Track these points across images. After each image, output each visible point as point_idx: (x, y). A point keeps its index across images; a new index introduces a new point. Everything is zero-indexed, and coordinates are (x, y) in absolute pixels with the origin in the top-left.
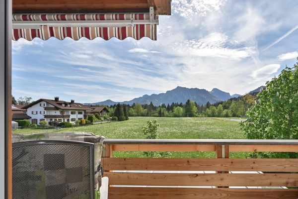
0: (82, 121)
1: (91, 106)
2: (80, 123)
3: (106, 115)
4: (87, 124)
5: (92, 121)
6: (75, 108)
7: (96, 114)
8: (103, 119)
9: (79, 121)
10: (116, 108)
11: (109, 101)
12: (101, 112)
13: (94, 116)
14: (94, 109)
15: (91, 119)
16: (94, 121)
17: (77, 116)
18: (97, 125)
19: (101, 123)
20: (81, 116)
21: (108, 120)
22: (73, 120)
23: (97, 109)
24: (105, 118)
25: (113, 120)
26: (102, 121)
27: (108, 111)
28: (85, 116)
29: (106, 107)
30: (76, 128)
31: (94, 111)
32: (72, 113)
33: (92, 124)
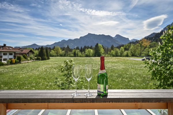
0: (12, 61)
1: (20, 49)
2: (10, 62)
3: (32, 56)
4: (16, 63)
5: (20, 61)
6: (7, 51)
7: (24, 55)
8: (29, 59)
9: (10, 61)
10: (40, 50)
11: (34, 45)
12: (28, 53)
13: (22, 57)
14: (22, 51)
15: (19, 59)
16: (22, 60)
17: (8, 57)
18: (24, 63)
19: (28, 62)
20: (12, 57)
21: (33, 60)
22: (5, 60)
23: (25, 51)
24: (31, 58)
25: (38, 59)
26: (28, 60)
27: (33, 53)
28: (15, 57)
29: (32, 50)
30: (7, 67)
31: (23, 52)
32: (4, 54)
33: (21, 63)
